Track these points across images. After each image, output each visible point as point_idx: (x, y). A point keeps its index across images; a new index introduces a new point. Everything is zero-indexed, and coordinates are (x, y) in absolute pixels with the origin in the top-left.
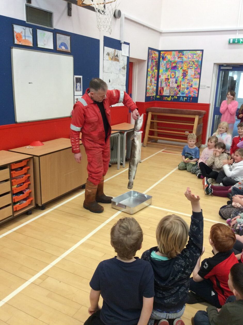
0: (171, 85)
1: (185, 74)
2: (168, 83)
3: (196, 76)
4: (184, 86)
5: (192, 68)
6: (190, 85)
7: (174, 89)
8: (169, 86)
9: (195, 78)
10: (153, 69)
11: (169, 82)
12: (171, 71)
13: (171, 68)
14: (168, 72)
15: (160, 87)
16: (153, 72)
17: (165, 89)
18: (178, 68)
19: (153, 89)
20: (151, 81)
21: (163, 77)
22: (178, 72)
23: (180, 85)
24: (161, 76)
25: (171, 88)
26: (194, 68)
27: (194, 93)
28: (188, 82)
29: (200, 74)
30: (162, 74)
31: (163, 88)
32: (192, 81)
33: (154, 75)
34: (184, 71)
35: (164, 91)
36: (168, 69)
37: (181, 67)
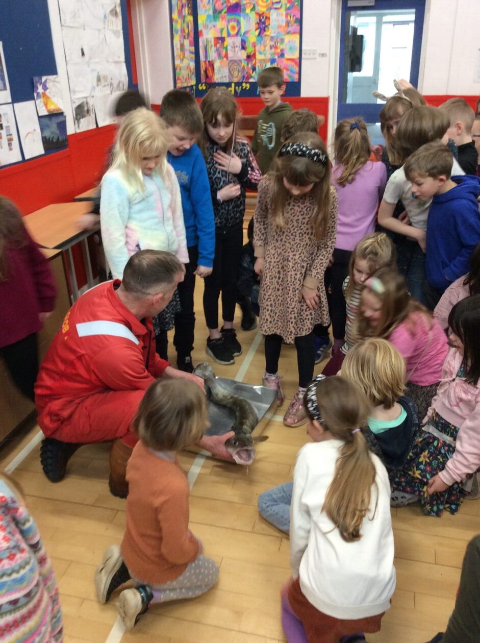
0: (230, 54)
1: (262, 25)
2: (224, 51)
3: (290, 29)
4: (265, 55)
5: (279, 6)
6: (279, 51)
7: (238, 64)
8: (226, 56)
9: (288, 33)
10: (184, 14)
11: (225, 45)
12: (228, 17)
13: (225, 10)
14: (220, 20)
15: (205, 62)
16: (184, 21)
17: (217, 65)
18: (245, 10)
19: (188, 67)
20: (182, 46)
21: (208, 35)
22: (244, 18)
23: (254, 55)
24: (204, 32)
25: (233, 62)
26: (284, 7)
27: (289, 73)
28: (272, 43)
29: (300, 21)
30: (206, 26)
31: (211, 64)
32: (282, 40)
33: (187, 31)
34: (260, 15)
35: (216, 71)
36: (220, 12)
37: (252, 7)
